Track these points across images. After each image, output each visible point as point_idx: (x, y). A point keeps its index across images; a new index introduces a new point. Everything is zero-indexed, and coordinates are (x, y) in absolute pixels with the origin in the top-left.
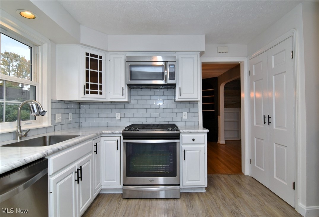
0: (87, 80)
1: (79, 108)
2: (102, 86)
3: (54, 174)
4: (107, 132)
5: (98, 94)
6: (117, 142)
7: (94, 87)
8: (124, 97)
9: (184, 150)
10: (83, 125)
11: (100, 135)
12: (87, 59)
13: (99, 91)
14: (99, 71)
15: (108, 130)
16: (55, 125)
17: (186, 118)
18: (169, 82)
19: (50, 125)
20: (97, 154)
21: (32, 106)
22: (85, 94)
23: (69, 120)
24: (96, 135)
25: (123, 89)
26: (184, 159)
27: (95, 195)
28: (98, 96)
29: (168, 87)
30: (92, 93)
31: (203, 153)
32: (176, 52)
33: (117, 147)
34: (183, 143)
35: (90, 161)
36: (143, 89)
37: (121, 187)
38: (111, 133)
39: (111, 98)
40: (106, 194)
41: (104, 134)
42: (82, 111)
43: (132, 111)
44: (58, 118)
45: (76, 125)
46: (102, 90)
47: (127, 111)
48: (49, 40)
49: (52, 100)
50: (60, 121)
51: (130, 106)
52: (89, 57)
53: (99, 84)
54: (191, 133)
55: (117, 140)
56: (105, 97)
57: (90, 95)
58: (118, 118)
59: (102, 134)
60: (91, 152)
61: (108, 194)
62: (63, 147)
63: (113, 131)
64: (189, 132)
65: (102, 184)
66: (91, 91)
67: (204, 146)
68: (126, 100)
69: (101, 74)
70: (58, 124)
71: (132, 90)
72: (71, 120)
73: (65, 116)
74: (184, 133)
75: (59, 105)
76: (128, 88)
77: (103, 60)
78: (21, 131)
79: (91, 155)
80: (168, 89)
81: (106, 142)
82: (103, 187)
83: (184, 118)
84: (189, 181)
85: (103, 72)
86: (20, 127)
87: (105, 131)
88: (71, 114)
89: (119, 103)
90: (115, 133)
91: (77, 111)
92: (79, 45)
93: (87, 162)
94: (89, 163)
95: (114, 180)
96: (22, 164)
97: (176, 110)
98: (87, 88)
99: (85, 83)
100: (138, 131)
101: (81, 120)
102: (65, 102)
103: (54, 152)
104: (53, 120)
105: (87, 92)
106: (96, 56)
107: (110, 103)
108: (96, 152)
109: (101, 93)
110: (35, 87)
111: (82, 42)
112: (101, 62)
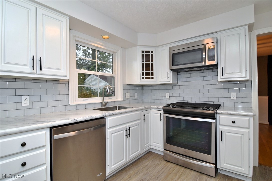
0: (143, 70)
1: (142, 89)
2: (153, 72)
3: (110, 128)
4: (154, 107)
5: (150, 79)
6: (161, 115)
7: (148, 74)
8: (169, 80)
9: (222, 131)
10: (145, 101)
11: (150, 108)
12: (143, 55)
13: (151, 77)
14: (151, 62)
15: (154, 106)
16: (125, 100)
17: (235, 99)
18: (208, 63)
19: (122, 100)
20: (145, 121)
21: (107, 88)
22: (141, 80)
23: (135, 97)
24: (145, 108)
25: (168, 74)
26: (221, 141)
27: (145, 150)
28: (151, 80)
29: (210, 68)
30: (146, 78)
31: (247, 138)
32: (218, 33)
33: (161, 119)
34: (221, 124)
35: (139, 125)
36: (188, 72)
37: (162, 150)
38: (156, 108)
39: (160, 81)
40: (154, 152)
41: (152, 108)
42: (144, 91)
43: (179, 91)
44: (128, 95)
45: (141, 101)
46: (153, 76)
47: (174, 91)
48: (121, 47)
49: (123, 84)
50: (129, 97)
51: (177, 87)
52: (144, 53)
53: (151, 72)
54: (230, 114)
55: (161, 114)
56: (155, 81)
57: (145, 80)
58: (168, 97)
59: (151, 108)
60: (140, 119)
61: (156, 153)
62: (116, 113)
63: (158, 107)
64: (227, 113)
65: (151, 145)
66: (145, 77)
67: (248, 131)
68: (171, 82)
69: (152, 64)
70: (127, 100)
71: (178, 73)
72: (136, 97)
73: (132, 95)
74: (222, 114)
75: (128, 88)
76: (172, 73)
77: (154, 54)
78: (104, 103)
79: (139, 121)
80: (213, 70)
81: (154, 114)
82: (152, 147)
83: (232, 98)
84: (227, 164)
85: (154, 63)
86: (104, 100)
87: (153, 106)
88: (136, 93)
89: (169, 85)
90: (159, 108)
91: (141, 91)
92: (138, 47)
93: (136, 126)
94: (138, 127)
95: (159, 144)
96: (90, 119)
97: (222, 91)
98: (143, 75)
99: (141, 72)
100: (175, 108)
101: (144, 97)
102: (132, 86)
103: (110, 115)
104: (124, 97)
105: (143, 78)
106: (149, 52)
107: (162, 85)
108: (145, 120)
109: (153, 78)
110: (114, 77)
111: (138, 44)
112: (152, 55)
